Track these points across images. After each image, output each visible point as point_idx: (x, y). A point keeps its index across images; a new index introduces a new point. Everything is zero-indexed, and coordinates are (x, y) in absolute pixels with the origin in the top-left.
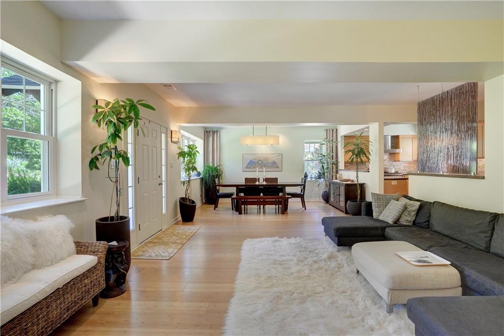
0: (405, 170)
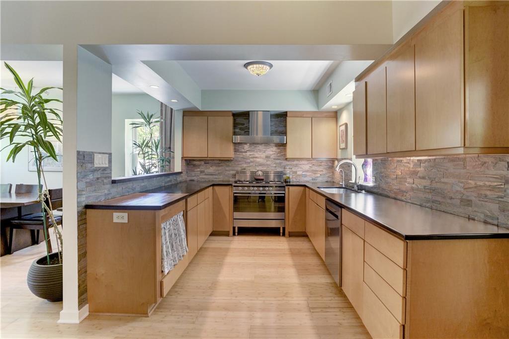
0: (306, 176)
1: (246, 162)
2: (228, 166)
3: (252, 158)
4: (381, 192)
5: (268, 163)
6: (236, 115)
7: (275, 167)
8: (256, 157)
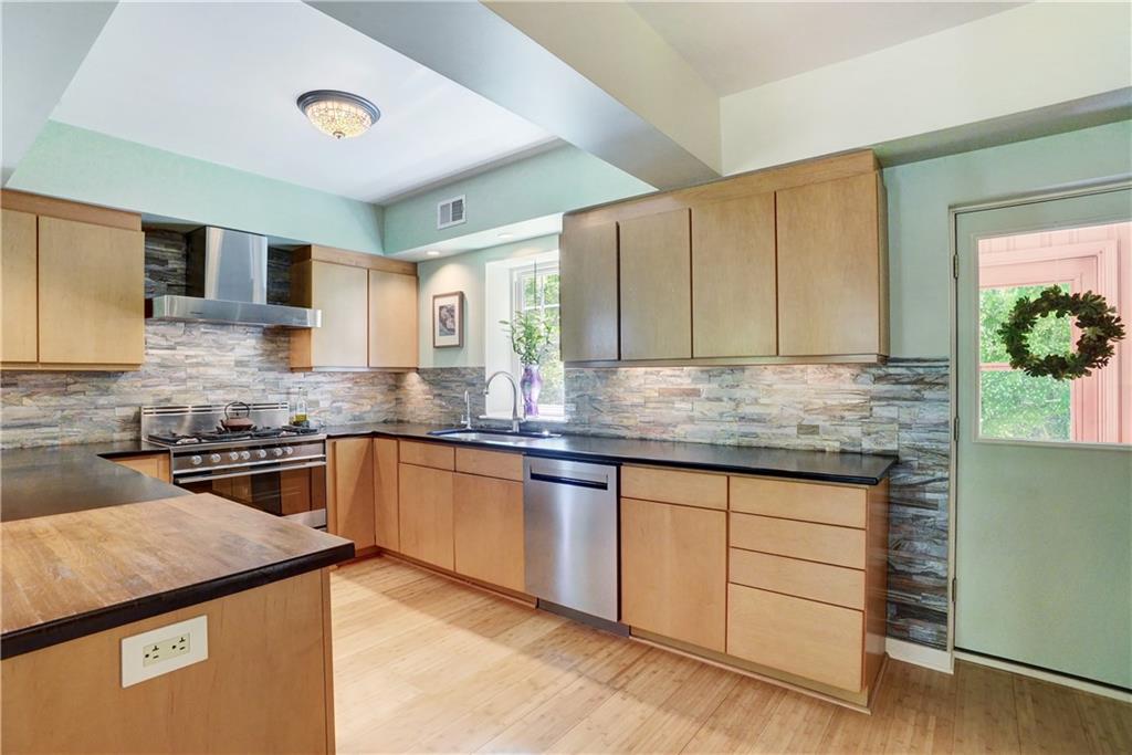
0: (339, 411)
1: (170, 378)
2: (106, 392)
3: (192, 365)
4: (594, 430)
5: (244, 380)
6: (156, 231)
7: (264, 390)
8: (207, 365)
